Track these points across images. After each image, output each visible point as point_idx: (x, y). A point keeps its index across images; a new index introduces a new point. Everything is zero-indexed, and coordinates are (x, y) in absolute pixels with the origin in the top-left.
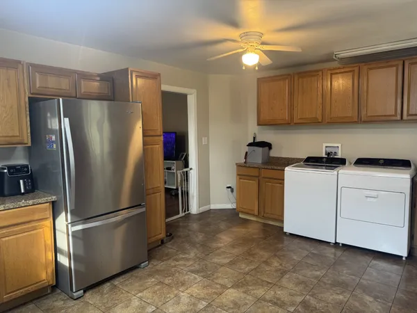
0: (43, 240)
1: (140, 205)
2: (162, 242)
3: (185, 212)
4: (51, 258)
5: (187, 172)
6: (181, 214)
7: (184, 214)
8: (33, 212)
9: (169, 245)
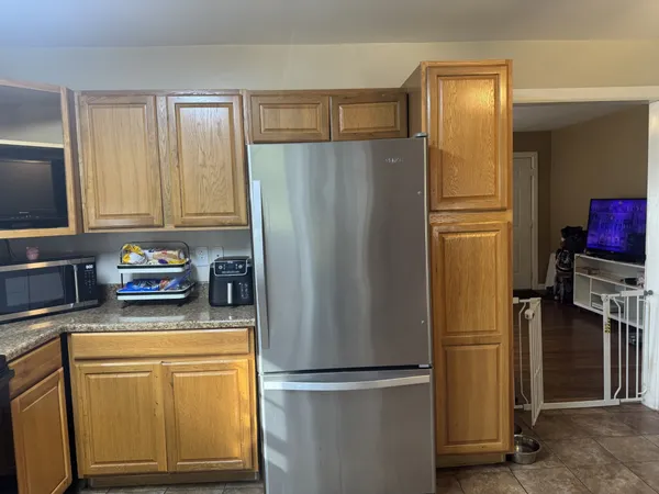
0: (235, 390)
1: (417, 367)
2: (510, 459)
3: (622, 395)
4: (248, 424)
5: (633, 299)
6: (608, 400)
7: (616, 402)
8: (221, 340)
9: (522, 472)
